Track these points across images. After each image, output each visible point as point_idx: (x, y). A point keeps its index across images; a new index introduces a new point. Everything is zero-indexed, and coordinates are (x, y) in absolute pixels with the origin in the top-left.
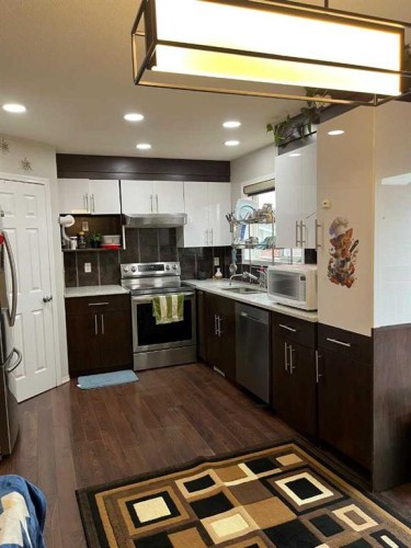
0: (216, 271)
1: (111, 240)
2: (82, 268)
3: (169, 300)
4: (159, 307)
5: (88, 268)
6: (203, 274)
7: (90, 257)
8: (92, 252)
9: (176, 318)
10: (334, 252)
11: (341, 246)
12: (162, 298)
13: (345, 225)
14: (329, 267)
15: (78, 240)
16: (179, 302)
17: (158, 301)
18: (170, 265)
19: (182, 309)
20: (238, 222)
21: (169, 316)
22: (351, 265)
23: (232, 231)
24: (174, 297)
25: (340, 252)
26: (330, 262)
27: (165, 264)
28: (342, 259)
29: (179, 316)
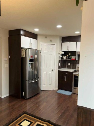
1: (73, 58)
5: (69, 64)
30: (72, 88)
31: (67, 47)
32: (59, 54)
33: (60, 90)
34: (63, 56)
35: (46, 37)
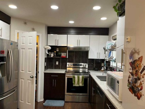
0: (102, 68)
1: (63, 55)
2: (55, 63)
3: (78, 78)
4: (75, 80)
5: (57, 63)
6: (96, 69)
7: (58, 60)
8: (59, 58)
9: (81, 85)
10: (131, 71)
11: (135, 68)
12: (76, 76)
13: (138, 53)
14: (129, 80)
15: (54, 54)
16: (82, 79)
17: (74, 77)
18: (84, 64)
19: (83, 81)
20: (107, 50)
21: (78, 84)
22: (141, 84)
23: (105, 53)
24: (81, 77)
25: (134, 72)
26: (129, 77)
27: (82, 64)
28: (135, 77)
29: (82, 84)
30: (64, 95)
31: (56, 40)
32: (45, 49)
33: (47, 101)
34: (50, 53)
35: (25, 23)
